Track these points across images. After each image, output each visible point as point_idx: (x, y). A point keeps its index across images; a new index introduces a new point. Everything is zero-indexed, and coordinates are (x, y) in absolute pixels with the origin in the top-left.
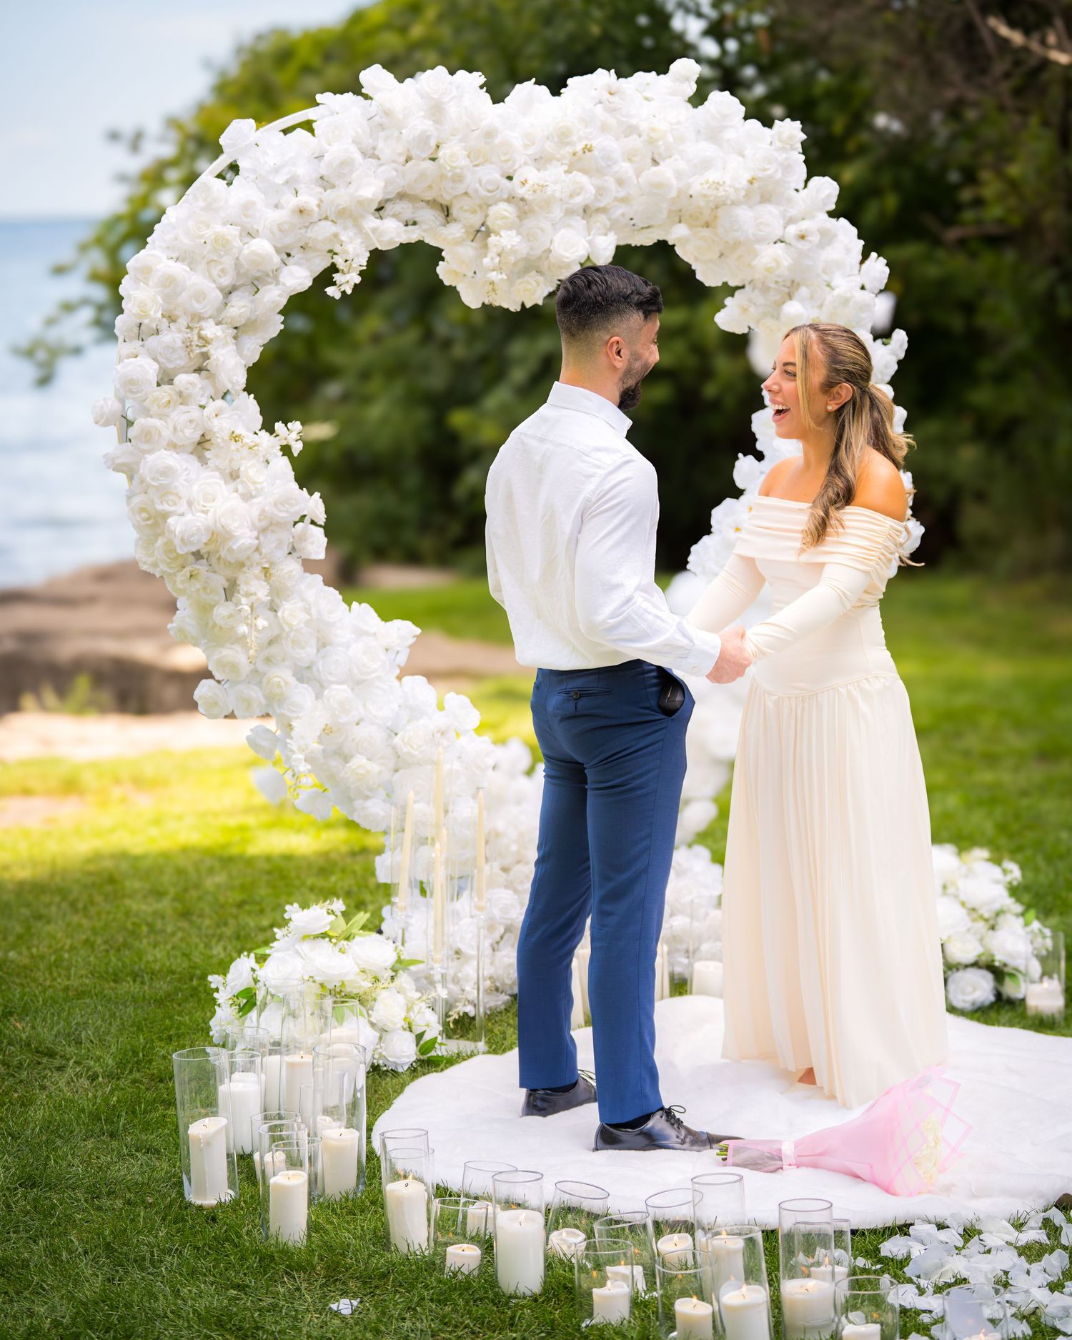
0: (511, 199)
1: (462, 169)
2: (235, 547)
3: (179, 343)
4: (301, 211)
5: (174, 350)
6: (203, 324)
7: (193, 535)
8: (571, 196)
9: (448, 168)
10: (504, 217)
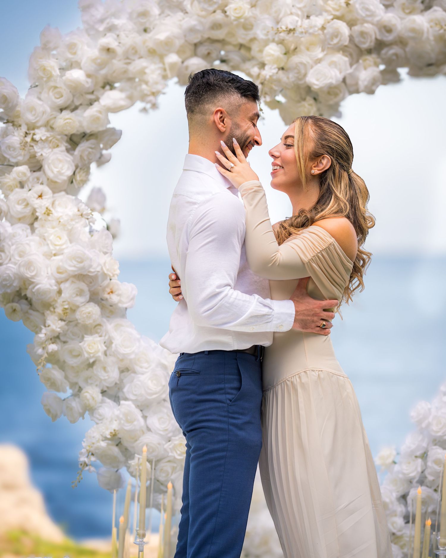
0: (281, 42)
1: (246, 19)
2: (34, 291)
3: (17, 145)
4: (108, 50)
5: (15, 149)
6: (37, 131)
7: (5, 280)
8: (332, 39)
9: (233, 18)
10: (273, 55)
